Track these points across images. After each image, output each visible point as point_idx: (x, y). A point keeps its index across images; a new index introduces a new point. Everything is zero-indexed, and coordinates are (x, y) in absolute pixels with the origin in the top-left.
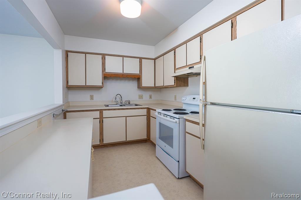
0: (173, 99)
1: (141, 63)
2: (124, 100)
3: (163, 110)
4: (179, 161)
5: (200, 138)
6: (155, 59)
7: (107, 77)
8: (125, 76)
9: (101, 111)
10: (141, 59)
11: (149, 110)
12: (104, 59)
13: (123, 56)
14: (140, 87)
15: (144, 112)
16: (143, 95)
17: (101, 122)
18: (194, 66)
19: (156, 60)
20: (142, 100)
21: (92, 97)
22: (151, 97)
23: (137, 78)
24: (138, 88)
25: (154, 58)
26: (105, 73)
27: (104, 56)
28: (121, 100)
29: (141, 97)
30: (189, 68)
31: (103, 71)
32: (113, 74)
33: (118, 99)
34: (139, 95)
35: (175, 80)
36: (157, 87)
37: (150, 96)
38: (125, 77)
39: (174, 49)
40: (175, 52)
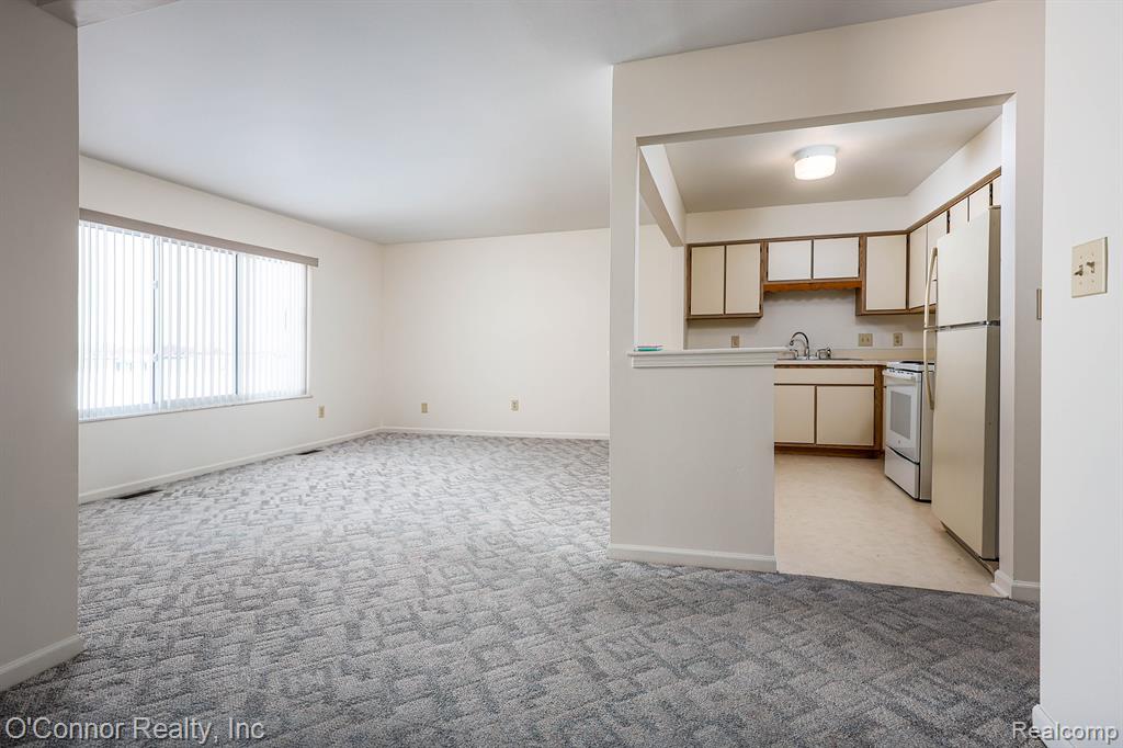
1: (862, 247)
2: (815, 346)
4: (919, 464)
6: (908, 233)
7: (773, 292)
8: (818, 287)
10: (862, 238)
11: (881, 368)
12: (764, 251)
13: (812, 238)
14: (863, 315)
15: (868, 376)
19: (912, 234)
20: (867, 348)
21: (736, 342)
22: (898, 340)
23: (852, 290)
24: (856, 316)
26: (768, 283)
27: (764, 244)
28: (808, 348)
29: (865, 340)
31: (762, 280)
33: (799, 347)
34: (860, 336)
36: (915, 311)
37: (897, 337)
38: (817, 290)
39: (946, 209)
40: (948, 216)
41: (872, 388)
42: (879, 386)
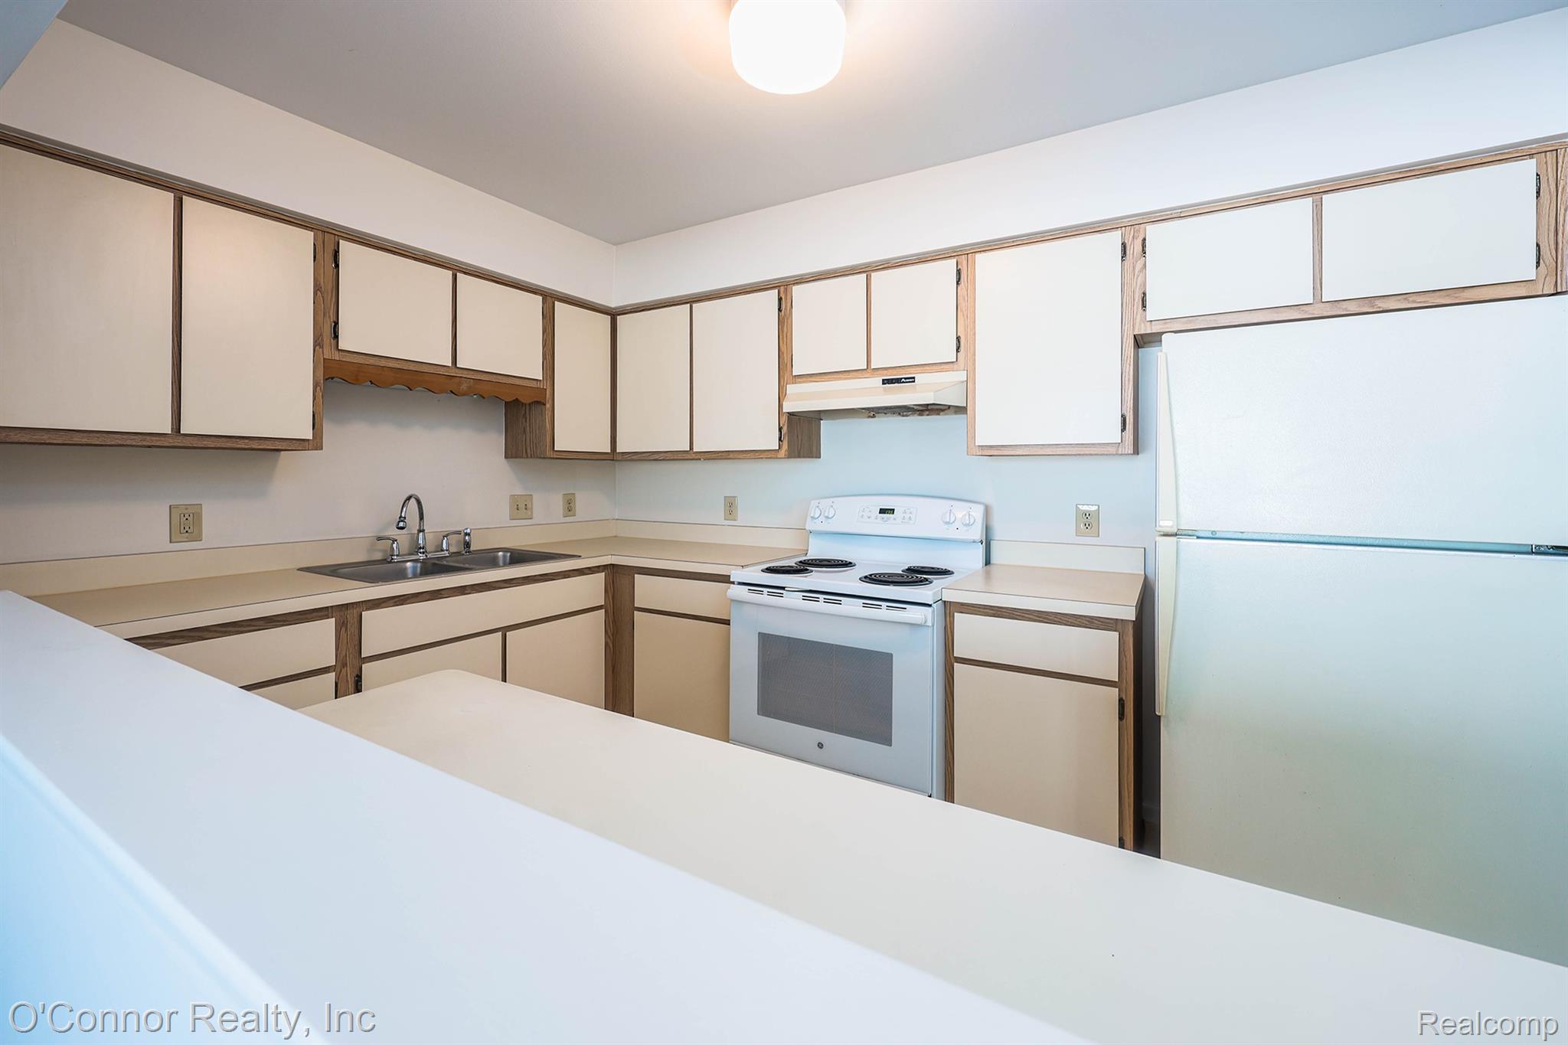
0: (718, 516)
3: (770, 570)
6: (612, 314)
8: (464, 387)
9: (346, 616)
10: (550, 299)
11: (618, 578)
13: (456, 268)
15: (592, 590)
16: (530, 497)
17: (348, 689)
18: (917, 377)
19: (619, 318)
20: (529, 522)
22: (569, 507)
24: (506, 457)
25: (613, 305)
26: (337, 356)
28: (420, 531)
29: (521, 507)
30: (885, 382)
32: (392, 364)
34: (512, 496)
35: (780, 430)
37: (569, 501)
38: (464, 395)
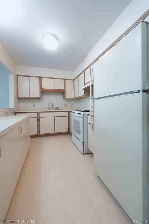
1: (64, 82)
2: (55, 106)
4: (83, 143)
5: (90, 124)
7: (43, 92)
8: (55, 91)
9: (38, 113)
10: (65, 80)
11: (69, 112)
12: (40, 80)
13: (53, 78)
14: (65, 99)
16: (67, 104)
17: (38, 120)
20: (66, 107)
21: (34, 105)
23: (62, 92)
26: (42, 89)
27: (41, 78)
31: (40, 88)
34: (64, 104)
36: (76, 98)
39: (84, 72)
40: (84, 74)
41: (68, 117)
42: (69, 117)
